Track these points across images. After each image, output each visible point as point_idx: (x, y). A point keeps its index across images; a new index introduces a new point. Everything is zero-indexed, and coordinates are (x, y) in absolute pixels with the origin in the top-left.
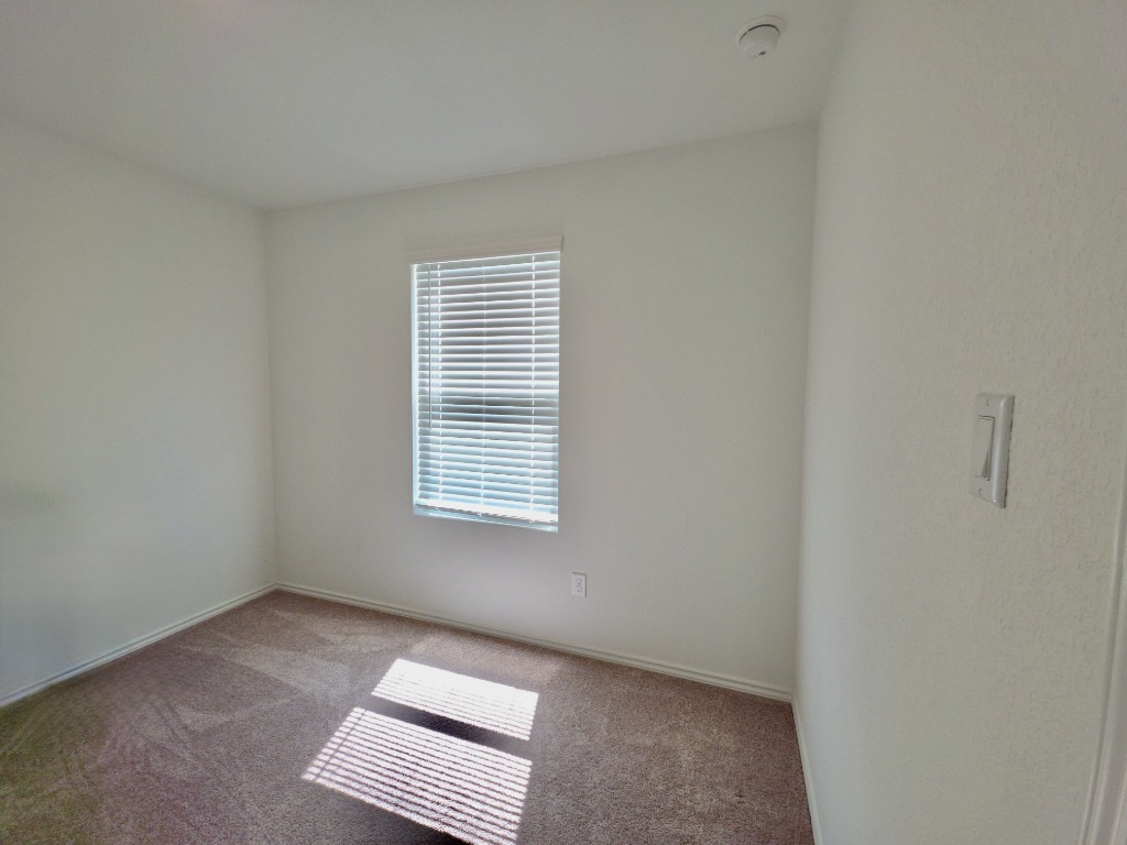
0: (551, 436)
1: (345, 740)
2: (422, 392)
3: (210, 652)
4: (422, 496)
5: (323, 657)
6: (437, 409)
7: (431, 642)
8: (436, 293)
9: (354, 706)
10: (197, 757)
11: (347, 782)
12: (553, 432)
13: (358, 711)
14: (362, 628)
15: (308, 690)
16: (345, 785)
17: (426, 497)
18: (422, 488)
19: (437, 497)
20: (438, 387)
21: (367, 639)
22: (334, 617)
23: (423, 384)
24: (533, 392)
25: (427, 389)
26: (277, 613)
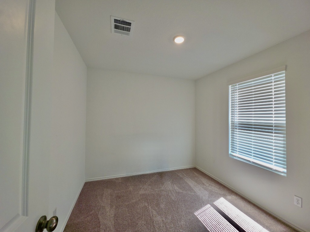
0: (283, 139)
1: (205, 210)
2: (232, 121)
3: (181, 176)
4: (232, 152)
5: (203, 188)
6: (237, 126)
7: (233, 197)
8: (236, 92)
9: (208, 203)
10: (176, 196)
11: (204, 221)
12: (283, 137)
13: (209, 205)
14: (213, 185)
15: (198, 194)
16: (203, 222)
17: (233, 152)
18: (231, 149)
19: (236, 153)
20: (237, 120)
21: (215, 188)
22: (207, 179)
23: (232, 119)
24: (273, 122)
25: (233, 120)
26: (195, 173)
